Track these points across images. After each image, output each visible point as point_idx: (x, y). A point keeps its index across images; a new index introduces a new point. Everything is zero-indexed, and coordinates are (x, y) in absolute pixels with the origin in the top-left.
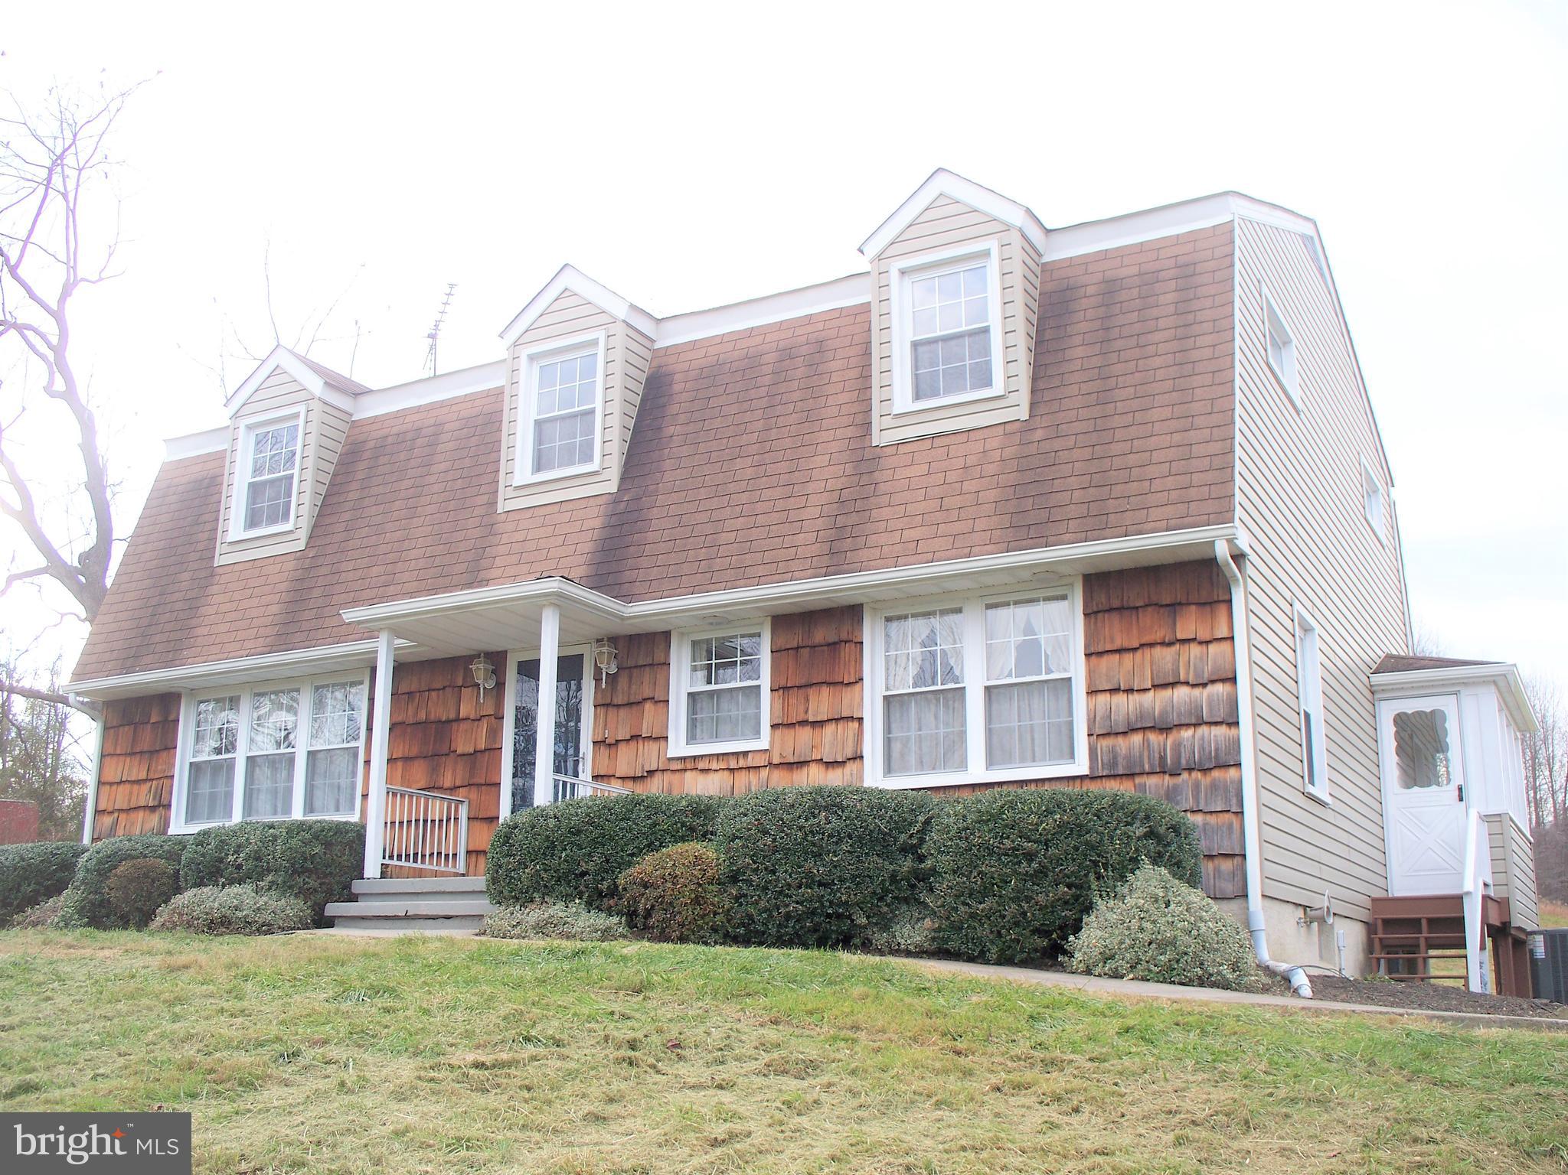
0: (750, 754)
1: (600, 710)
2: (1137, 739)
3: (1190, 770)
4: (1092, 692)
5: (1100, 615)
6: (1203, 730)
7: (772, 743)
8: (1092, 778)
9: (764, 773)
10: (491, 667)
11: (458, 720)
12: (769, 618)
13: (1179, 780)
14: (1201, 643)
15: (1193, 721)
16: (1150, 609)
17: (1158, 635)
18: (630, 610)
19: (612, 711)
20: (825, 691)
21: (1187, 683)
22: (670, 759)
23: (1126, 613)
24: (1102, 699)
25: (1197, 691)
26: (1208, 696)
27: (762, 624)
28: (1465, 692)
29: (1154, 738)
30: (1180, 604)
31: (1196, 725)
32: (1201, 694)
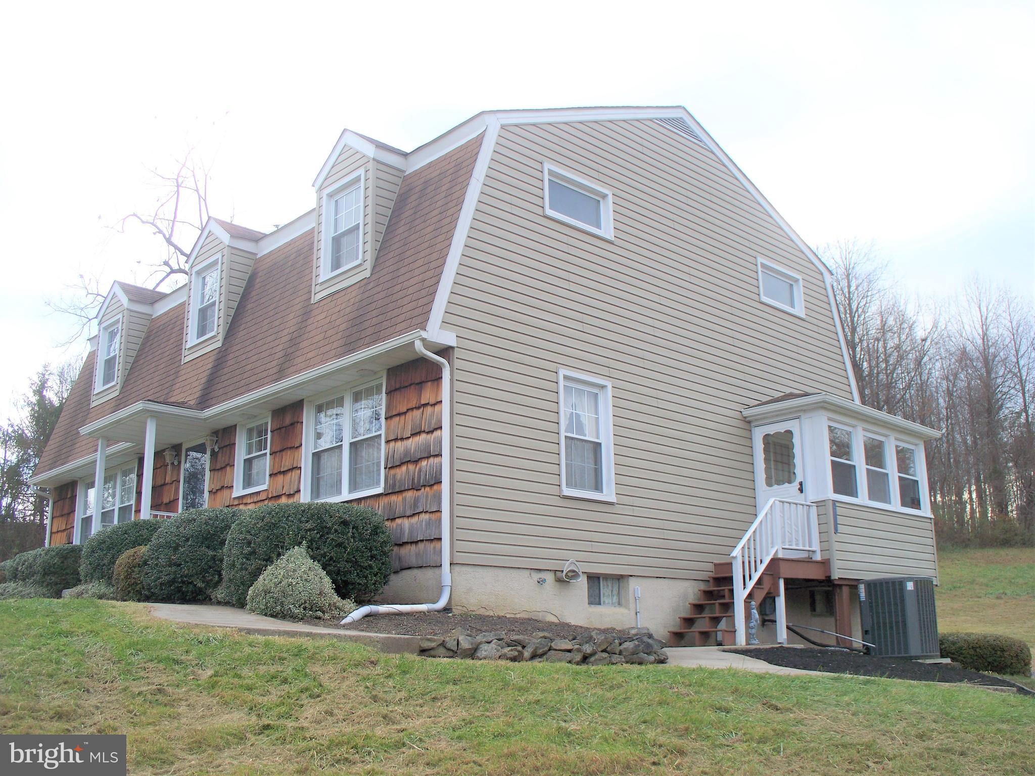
0: (261, 493)
1: (212, 472)
2: (404, 468)
3: (425, 486)
4: (388, 442)
5: (392, 393)
6: (431, 460)
7: (269, 485)
8: (386, 495)
9: (266, 502)
10: (175, 453)
11: (164, 484)
12: (270, 413)
13: (420, 493)
14: (431, 405)
15: (426, 455)
16: (412, 387)
17: (413, 404)
18: (203, 415)
19: (216, 473)
20: (289, 452)
21: (424, 431)
22: (235, 498)
23: (403, 390)
24: (392, 444)
25: (429, 436)
26: (434, 439)
27: (267, 417)
28: (803, 416)
29: (411, 467)
30: (423, 382)
31: (428, 458)
32: (431, 437)
